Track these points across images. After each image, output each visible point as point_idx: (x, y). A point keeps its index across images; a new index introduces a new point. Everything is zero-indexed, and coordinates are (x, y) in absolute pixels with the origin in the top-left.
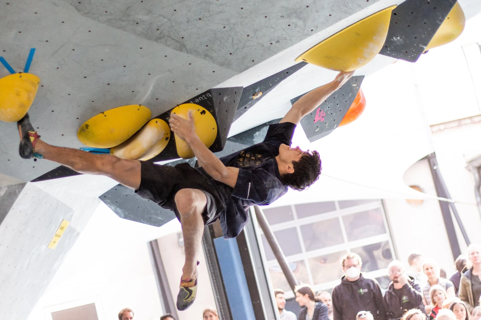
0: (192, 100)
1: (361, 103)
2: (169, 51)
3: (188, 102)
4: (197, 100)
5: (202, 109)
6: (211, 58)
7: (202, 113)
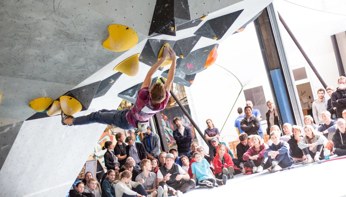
0: (65, 95)
1: (212, 58)
2: (42, 82)
3: (64, 95)
4: (67, 94)
5: (70, 97)
6: (61, 82)
7: (70, 99)
